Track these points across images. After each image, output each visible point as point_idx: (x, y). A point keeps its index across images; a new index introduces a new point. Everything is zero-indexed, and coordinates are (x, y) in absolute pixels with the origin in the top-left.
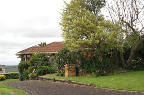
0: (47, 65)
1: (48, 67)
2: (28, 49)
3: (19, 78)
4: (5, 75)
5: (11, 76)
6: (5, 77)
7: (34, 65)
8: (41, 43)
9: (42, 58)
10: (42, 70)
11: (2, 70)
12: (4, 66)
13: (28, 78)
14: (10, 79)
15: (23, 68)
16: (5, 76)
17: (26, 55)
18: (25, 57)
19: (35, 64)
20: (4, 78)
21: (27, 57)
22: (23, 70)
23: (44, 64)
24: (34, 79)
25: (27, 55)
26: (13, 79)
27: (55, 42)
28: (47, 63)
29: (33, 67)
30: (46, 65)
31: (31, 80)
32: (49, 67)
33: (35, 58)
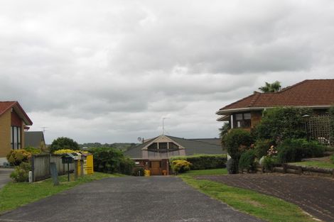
0: (302, 135)
1: (305, 142)
2: (244, 99)
3: (228, 167)
4: (188, 160)
5: (200, 164)
6: (190, 166)
7: (267, 137)
8: (268, 85)
9: (288, 119)
10: (293, 149)
11: (178, 149)
12: (182, 141)
13: (253, 169)
14: (198, 169)
15: (239, 144)
16: (189, 163)
17: (243, 113)
18: (239, 117)
19: (272, 134)
20: (188, 167)
21: (243, 117)
22: (239, 149)
23: (293, 133)
24: (275, 171)
25: (245, 115)
26: (206, 169)
27: (307, 81)
28: (302, 131)
29: (267, 141)
30: (298, 138)
31: (264, 172)
32: (308, 140)
33: (271, 121)
